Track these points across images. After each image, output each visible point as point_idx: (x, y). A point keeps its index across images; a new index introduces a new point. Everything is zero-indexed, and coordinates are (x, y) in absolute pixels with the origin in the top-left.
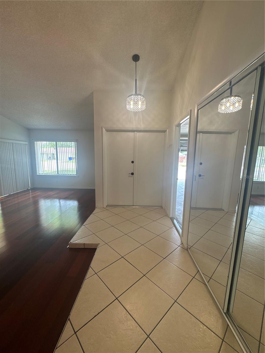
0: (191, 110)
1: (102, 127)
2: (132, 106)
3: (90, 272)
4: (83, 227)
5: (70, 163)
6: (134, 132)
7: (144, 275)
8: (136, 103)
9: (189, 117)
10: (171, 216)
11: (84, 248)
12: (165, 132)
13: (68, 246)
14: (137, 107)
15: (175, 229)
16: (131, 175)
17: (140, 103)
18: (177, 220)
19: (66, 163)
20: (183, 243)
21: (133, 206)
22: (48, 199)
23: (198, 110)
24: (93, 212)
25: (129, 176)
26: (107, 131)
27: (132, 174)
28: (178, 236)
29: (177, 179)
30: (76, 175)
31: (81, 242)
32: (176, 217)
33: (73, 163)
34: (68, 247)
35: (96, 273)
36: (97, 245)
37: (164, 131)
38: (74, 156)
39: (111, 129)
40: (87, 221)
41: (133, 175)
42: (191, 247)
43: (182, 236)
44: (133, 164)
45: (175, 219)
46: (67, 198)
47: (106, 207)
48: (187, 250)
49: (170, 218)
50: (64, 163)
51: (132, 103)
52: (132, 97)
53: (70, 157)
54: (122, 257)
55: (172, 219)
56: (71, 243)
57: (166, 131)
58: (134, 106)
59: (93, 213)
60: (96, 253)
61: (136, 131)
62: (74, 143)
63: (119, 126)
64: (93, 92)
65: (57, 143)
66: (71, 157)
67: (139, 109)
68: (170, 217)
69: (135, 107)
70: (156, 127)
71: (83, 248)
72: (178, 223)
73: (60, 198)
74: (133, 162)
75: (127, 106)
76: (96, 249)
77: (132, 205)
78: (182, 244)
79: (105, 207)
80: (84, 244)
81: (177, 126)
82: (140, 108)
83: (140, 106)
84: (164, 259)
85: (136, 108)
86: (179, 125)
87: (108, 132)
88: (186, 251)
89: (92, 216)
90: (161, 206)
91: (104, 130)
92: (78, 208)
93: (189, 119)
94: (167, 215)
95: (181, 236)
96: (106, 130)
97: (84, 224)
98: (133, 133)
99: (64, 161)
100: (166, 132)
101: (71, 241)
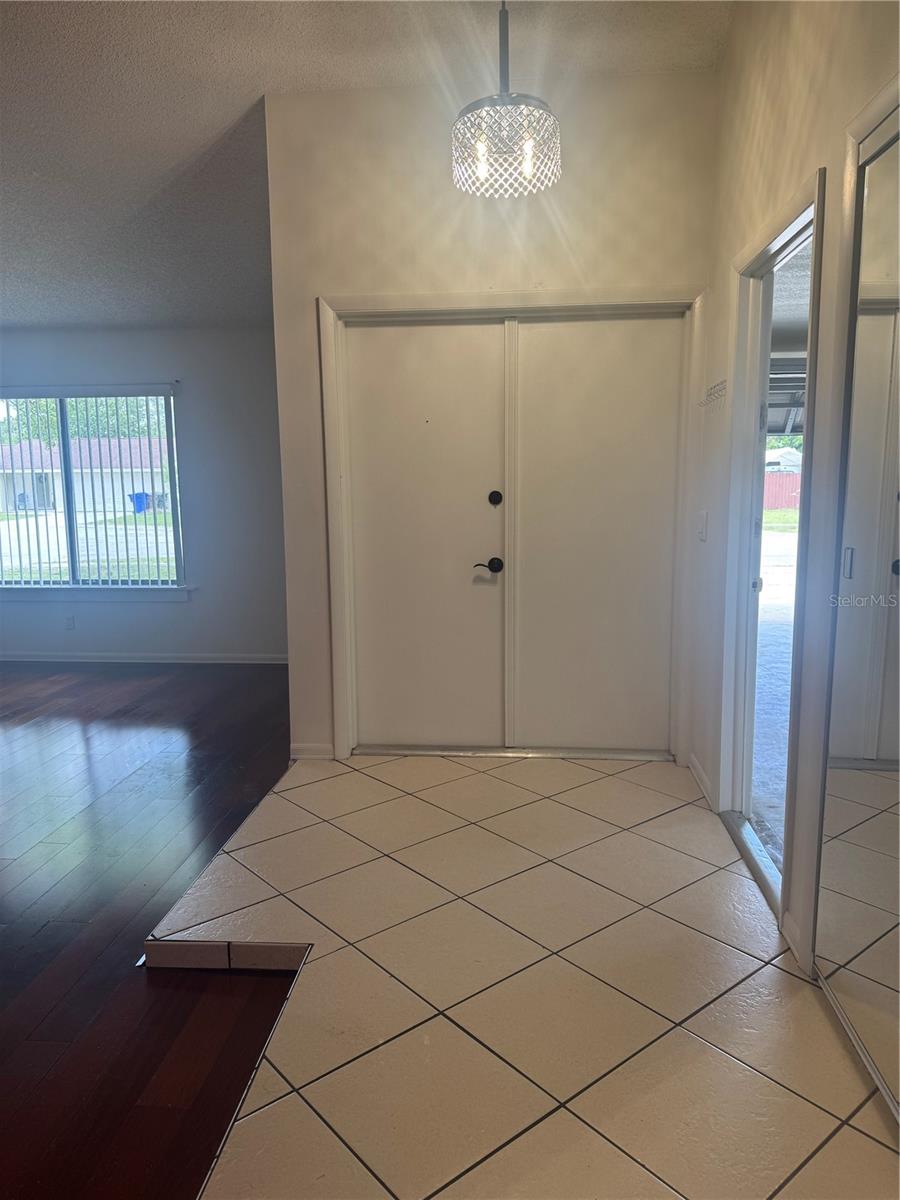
0: (823, 172)
1: (317, 300)
2: (482, 170)
3: (263, 1080)
4: (220, 860)
5: (141, 527)
6: (501, 321)
7: (562, 1105)
8: (505, 148)
9: (810, 214)
10: (724, 804)
11: (230, 972)
12: (682, 315)
13: (143, 959)
14: (511, 170)
15: (748, 875)
16: (487, 573)
17: (528, 146)
18: (760, 827)
19: (121, 527)
20: (789, 948)
21: (505, 748)
22: (22, 722)
23: (861, 171)
24: (276, 781)
25: (478, 580)
26: (347, 324)
27: (496, 565)
28: (765, 908)
29: (757, 585)
30: (175, 587)
31: (212, 938)
32: (757, 814)
33: (161, 529)
34: (140, 963)
35: (295, 1090)
36: (300, 952)
37: (682, 311)
38: (162, 487)
39: (370, 308)
40: (240, 830)
41: (499, 574)
42: (841, 967)
43: (787, 907)
44: (499, 507)
45: (749, 820)
46: (125, 716)
47: (352, 754)
48: (814, 980)
49: (719, 815)
50: (111, 527)
51: (481, 148)
52: (484, 114)
53: (138, 490)
54: (441, 1013)
55: (731, 822)
56: (156, 939)
57: (689, 307)
58: (496, 165)
59: (276, 789)
60: (295, 992)
61: (513, 318)
62: (162, 400)
63: (416, 293)
64: (262, 100)
65: (69, 408)
66: (149, 491)
67: (526, 183)
68: (721, 811)
69: (501, 170)
70: (631, 288)
71: (223, 971)
72: (765, 843)
73: (88, 716)
74: (495, 498)
75: (458, 171)
76: (290, 975)
77: (499, 743)
78: (786, 950)
79: (343, 752)
80: (229, 943)
81: (752, 276)
82: (529, 177)
83: (528, 168)
84: (677, 1025)
85: (506, 176)
86: (762, 268)
87: (349, 329)
88: (808, 990)
89: (268, 799)
90: (668, 751)
91: (329, 315)
92: (189, 765)
93: (811, 230)
94: (702, 800)
95: (782, 910)
96: (340, 317)
97: (226, 847)
98: (497, 328)
99: (110, 516)
100: (692, 316)
101: (158, 932)
